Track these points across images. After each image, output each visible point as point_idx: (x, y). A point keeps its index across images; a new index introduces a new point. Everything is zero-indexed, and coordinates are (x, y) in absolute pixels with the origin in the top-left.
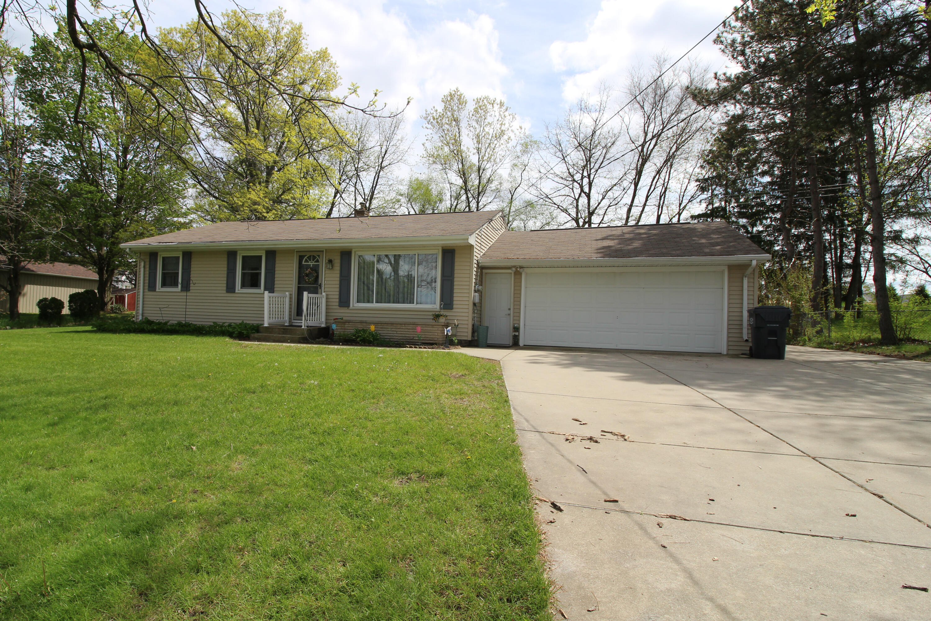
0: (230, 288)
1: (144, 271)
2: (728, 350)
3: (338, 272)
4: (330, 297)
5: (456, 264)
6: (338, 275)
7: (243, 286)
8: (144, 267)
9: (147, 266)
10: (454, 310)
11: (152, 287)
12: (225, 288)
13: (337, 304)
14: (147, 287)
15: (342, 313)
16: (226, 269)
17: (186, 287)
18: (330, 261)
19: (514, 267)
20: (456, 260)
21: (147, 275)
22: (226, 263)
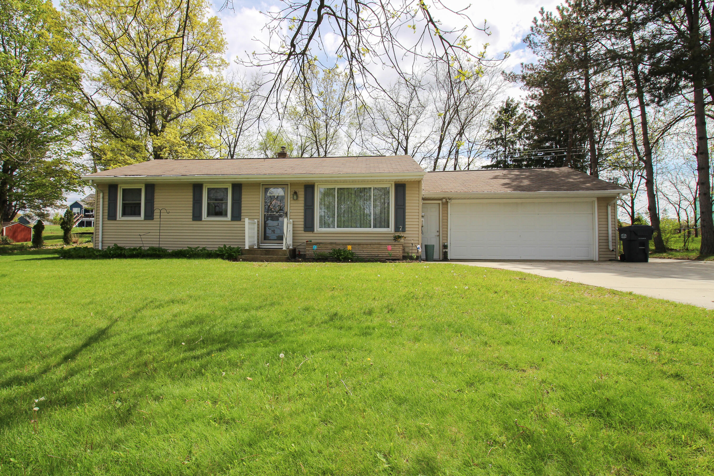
0: (197, 216)
1: (103, 202)
2: (599, 257)
3: (303, 202)
4: (295, 223)
5: (407, 195)
6: (303, 205)
7: (209, 214)
8: (103, 198)
9: (107, 197)
10: (406, 232)
11: (112, 216)
12: (191, 217)
13: (303, 229)
14: (107, 217)
15: (308, 236)
16: (192, 200)
17: (149, 216)
18: (295, 193)
19: (444, 198)
20: (407, 192)
21: (107, 206)
22: (192, 194)
